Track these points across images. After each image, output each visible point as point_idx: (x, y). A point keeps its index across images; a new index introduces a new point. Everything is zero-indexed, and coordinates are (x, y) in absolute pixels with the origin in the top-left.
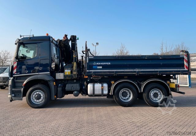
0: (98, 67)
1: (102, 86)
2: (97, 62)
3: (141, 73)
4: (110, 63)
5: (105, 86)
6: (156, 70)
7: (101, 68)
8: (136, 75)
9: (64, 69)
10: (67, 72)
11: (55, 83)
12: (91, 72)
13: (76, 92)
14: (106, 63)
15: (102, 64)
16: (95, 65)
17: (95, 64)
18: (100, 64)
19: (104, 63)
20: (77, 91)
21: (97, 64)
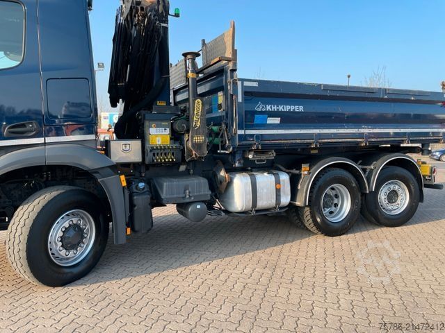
0: (271, 121)
1: (278, 182)
2: (266, 103)
3: (373, 140)
4: (301, 109)
5: (284, 181)
6: (402, 130)
7: (278, 122)
8: (363, 144)
9: (147, 123)
10: (157, 135)
11: (123, 177)
12: (252, 136)
13: (199, 207)
14: (292, 108)
15: (281, 108)
16: (262, 113)
17: (260, 107)
18: (274, 108)
19: (288, 108)
20: (203, 201)
21: (268, 108)
